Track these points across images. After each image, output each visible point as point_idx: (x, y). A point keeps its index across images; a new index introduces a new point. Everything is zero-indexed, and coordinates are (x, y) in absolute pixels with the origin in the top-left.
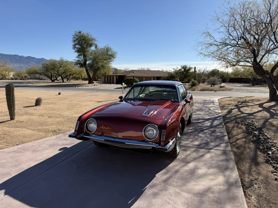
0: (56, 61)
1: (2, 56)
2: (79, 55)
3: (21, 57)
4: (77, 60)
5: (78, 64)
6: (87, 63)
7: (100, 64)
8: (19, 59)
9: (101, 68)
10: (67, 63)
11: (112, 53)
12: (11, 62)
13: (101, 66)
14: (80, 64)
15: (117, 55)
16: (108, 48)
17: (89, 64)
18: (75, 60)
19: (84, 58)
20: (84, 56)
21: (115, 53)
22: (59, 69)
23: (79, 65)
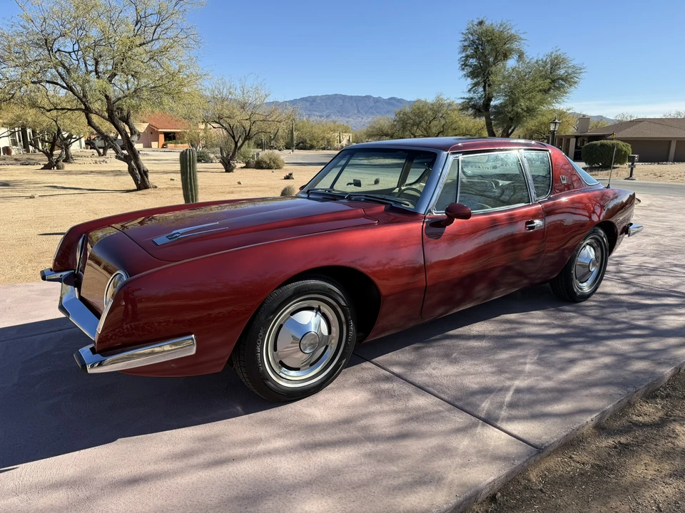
0: (426, 103)
1: (344, 101)
2: (476, 84)
3: (378, 100)
4: (467, 99)
5: (470, 109)
6: (493, 103)
7: (523, 104)
8: (373, 104)
9: (524, 116)
10: (450, 108)
11: (566, 72)
12: (359, 112)
13: (526, 109)
14: (474, 107)
15: (582, 75)
16: (556, 58)
17: (495, 107)
18: (464, 98)
19: (485, 90)
20: (484, 87)
21: (577, 71)
22: (430, 123)
23: (471, 111)
